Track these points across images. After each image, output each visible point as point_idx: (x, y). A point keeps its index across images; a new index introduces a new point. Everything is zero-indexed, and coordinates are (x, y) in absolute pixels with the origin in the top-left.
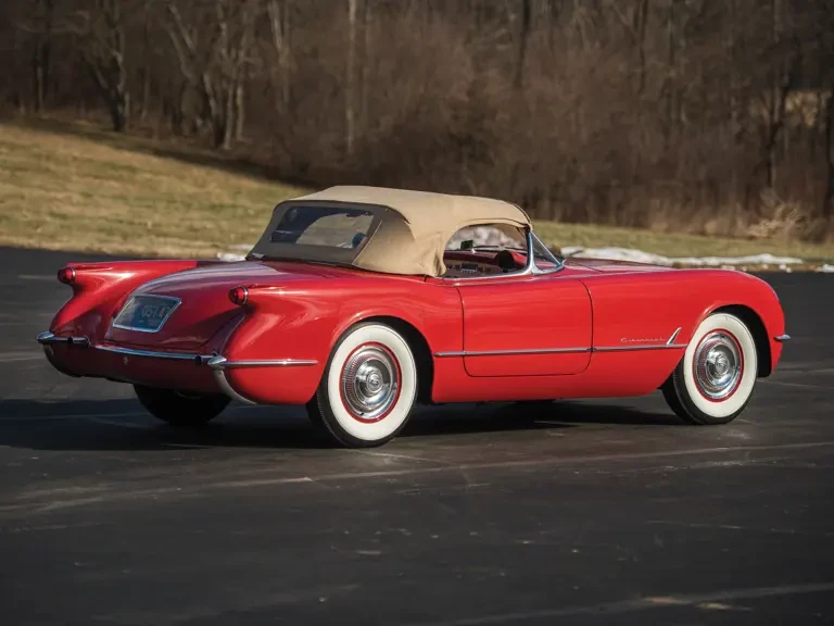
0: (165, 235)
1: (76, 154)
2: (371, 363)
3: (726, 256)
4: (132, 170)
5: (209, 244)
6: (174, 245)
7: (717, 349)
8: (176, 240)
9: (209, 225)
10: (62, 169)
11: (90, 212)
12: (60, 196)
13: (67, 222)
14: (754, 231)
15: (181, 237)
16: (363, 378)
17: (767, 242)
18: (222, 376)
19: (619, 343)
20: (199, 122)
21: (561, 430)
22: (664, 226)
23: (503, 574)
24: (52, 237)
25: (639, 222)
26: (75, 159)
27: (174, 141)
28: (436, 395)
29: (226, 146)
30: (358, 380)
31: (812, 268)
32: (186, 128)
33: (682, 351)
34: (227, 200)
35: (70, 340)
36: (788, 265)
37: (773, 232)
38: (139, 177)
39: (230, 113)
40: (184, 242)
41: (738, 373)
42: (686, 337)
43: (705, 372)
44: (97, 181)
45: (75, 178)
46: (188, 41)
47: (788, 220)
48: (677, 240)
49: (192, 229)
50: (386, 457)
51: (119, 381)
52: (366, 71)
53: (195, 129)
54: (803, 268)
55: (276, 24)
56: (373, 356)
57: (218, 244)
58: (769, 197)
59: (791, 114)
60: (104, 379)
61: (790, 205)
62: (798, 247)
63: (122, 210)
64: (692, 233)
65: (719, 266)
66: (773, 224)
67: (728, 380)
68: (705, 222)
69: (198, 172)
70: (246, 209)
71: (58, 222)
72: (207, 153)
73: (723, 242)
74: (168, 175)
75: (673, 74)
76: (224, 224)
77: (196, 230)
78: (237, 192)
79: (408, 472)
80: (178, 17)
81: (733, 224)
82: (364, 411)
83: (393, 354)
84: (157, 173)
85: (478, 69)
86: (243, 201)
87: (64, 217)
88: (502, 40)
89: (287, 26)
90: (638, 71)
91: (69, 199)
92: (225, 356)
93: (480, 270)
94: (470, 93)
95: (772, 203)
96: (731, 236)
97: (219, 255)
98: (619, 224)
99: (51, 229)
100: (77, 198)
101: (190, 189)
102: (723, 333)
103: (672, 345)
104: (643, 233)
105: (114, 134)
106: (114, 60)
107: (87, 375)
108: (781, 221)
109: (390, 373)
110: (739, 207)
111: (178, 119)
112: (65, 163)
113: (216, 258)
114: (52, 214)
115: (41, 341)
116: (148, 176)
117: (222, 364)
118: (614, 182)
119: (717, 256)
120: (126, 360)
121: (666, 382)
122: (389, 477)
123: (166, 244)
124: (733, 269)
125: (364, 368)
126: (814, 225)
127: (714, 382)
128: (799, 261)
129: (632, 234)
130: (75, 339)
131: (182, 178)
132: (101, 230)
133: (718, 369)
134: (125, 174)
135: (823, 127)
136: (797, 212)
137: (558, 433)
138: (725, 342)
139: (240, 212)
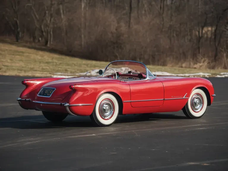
0: (36, 71)
1: (7, 48)
2: (107, 104)
3: (190, 73)
4: (23, 52)
5: (48, 73)
6: (39, 73)
7: (196, 99)
8: (39, 72)
9: (48, 68)
10: (3, 53)
11: (13, 64)
12: (4, 60)
13: (8, 68)
14: (195, 66)
15: (40, 71)
16: (105, 108)
17: (200, 69)
18: (68, 108)
19: (171, 98)
20: (40, 39)
21: (157, 121)
22: (171, 65)
23: (149, 158)
24: (5, 72)
25: (164, 64)
26: (7, 50)
27: (33, 44)
28: (124, 112)
29: (48, 45)
30: (103, 109)
31: (214, 76)
32: (37, 41)
33: (187, 99)
34: (50, 61)
35: (26, 99)
36: (208, 76)
37: (201, 66)
38: (25, 54)
39: (49, 36)
40: (42, 72)
41: (202, 105)
42: (188, 96)
43: (194, 105)
44: (13, 56)
45: (7, 55)
46: (37, 16)
47: (205, 63)
48: (175, 69)
49: (43, 69)
50: (112, 129)
51: (38, 110)
52: (87, 24)
53: (39, 41)
54: (212, 76)
55: (62, 11)
56: (107, 102)
57: (51, 73)
58: (199, 57)
59: (204, 34)
60: (35, 110)
61: (206, 59)
62: (209, 70)
63: (22, 64)
64: (179, 67)
65: (189, 76)
66: (201, 64)
67: (199, 107)
68: (182, 64)
69: (41, 53)
70: (56, 63)
71: (6, 68)
72: (44, 47)
73: (188, 69)
74: (33, 54)
75: (171, 23)
76: (51, 67)
77: (44, 69)
78: (53, 58)
79: (118, 132)
80: (34, 10)
81: (190, 64)
82: (105, 117)
83: (112, 102)
84: (30, 53)
85: (118, 23)
86: (55, 61)
87: (7, 66)
88: (124, 14)
89: (65, 12)
90: (162, 23)
91: (7, 61)
92: (69, 103)
93: (134, 79)
94: (116, 30)
95: (200, 58)
96: (189, 68)
97: (52, 76)
98: (158, 65)
99: (4, 70)
100: (9, 61)
101: (40, 58)
102: (198, 94)
103: (185, 98)
104: (166, 67)
105: (16, 43)
106: (16, 22)
107: (30, 109)
108: (204, 63)
109: (112, 107)
110: (191, 59)
111: (34, 38)
112: (4, 51)
113: (51, 77)
114: (4, 65)
115: (17, 100)
116: (28, 54)
117: (68, 105)
118: (157, 53)
119: (188, 73)
120: (41, 105)
121: (183, 108)
122: (114, 134)
123: (37, 73)
124: (193, 77)
125: (105, 106)
126: (212, 64)
127: (196, 107)
128: (210, 74)
129: (163, 68)
130: (27, 99)
131: (37, 55)
132: (18, 70)
133: (197, 104)
134: (21, 54)
135: (213, 37)
136: (207, 61)
137: (155, 122)
138: (199, 97)
139: (55, 64)
